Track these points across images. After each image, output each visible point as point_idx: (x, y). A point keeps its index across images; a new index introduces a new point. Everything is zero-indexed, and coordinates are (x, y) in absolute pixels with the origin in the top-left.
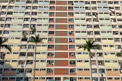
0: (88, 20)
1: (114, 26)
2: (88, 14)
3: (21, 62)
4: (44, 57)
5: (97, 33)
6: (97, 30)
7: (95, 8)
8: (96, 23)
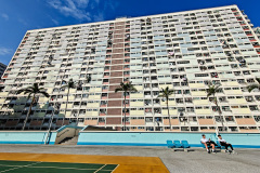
0: (144, 65)
1: (172, 70)
2: (146, 59)
3: (75, 111)
4: (97, 106)
5: (154, 78)
6: (154, 74)
7: (153, 53)
8: (153, 68)
